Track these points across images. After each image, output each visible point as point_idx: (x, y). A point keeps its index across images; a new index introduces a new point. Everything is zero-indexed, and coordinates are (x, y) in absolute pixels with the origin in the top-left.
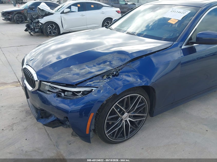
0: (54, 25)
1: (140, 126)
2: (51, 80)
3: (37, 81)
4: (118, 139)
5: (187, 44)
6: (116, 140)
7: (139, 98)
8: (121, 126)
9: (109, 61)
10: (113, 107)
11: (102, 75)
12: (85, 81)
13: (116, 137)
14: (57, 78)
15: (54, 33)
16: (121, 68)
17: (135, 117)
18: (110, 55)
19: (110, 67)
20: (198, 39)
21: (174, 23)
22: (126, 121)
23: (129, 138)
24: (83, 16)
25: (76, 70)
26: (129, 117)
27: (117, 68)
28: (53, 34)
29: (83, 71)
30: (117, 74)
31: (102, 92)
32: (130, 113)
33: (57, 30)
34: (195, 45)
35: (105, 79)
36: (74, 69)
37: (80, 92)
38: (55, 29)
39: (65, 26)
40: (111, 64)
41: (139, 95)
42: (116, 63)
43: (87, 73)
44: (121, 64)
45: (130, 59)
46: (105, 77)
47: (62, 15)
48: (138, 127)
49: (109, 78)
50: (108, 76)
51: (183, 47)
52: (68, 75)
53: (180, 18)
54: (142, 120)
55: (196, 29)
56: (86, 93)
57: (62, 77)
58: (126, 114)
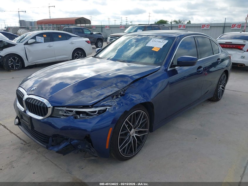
0: (16, 57)
1: (144, 140)
2: (66, 104)
3: (50, 107)
4: (128, 155)
5: (171, 67)
6: (127, 156)
7: (142, 114)
8: (130, 142)
9: (115, 84)
10: (124, 123)
11: (112, 96)
12: (99, 101)
13: (126, 153)
14: (72, 102)
15: (16, 66)
16: (126, 88)
17: (139, 132)
18: (114, 79)
19: (117, 89)
20: (178, 62)
21: (157, 51)
22: (133, 137)
23: (137, 154)
24: (50, 47)
25: (87, 93)
26: (135, 133)
27: (123, 88)
28: (16, 68)
29: (94, 94)
30: (124, 94)
31: (117, 108)
32: (136, 129)
33: (20, 63)
34: (176, 67)
35: (115, 99)
36: (85, 93)
37: (96, 111)
38: (18, 62)
39: (30, 59)
40: (117, 86)
41: (142, 111)
42: (121, 85)
43: (98, 95)
44: (125, 85)
45: (132, 81)
46: (115, 97)
47: (26, 46)
48: (142, 142)
49: (118, 97)
50: (116, 96)
51: (169, 69)
52: (82, 98)
53: (161, 47)
54: (145, 135)
55: (175, 55)
56: (102, 112)
57: (76, 100)
58: (133, 130)
